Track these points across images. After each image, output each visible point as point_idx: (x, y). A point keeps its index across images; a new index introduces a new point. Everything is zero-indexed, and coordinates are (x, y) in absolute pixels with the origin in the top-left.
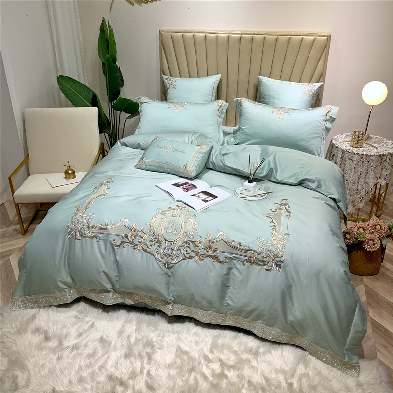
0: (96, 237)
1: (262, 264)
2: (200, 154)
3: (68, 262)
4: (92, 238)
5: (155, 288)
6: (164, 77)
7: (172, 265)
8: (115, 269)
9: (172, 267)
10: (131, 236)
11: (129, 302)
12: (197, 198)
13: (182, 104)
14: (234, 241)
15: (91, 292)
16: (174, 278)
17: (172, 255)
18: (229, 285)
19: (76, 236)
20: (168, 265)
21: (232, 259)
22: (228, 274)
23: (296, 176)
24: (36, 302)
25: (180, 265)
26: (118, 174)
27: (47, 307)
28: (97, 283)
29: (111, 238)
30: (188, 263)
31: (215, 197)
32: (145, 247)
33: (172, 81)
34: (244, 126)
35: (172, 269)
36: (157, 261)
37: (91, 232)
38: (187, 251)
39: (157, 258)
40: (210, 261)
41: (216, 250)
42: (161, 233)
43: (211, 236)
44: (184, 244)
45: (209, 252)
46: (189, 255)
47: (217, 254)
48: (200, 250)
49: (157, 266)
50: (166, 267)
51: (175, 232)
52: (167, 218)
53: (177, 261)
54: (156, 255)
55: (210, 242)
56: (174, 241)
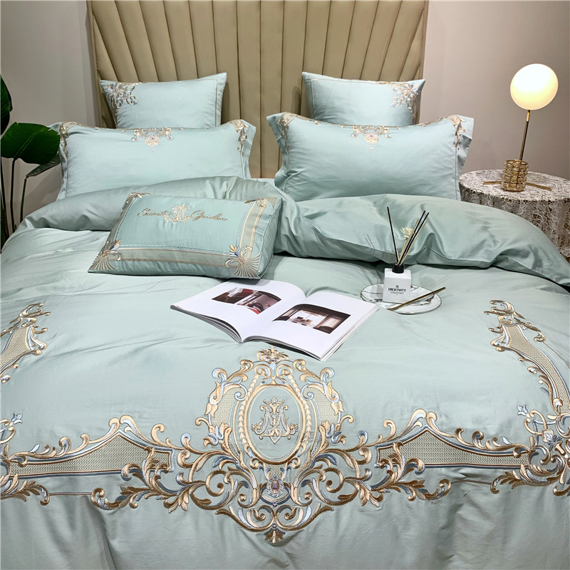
0: (34, 489)
1: (544, 479)
2: (262, 220)
4: (22, 494)
6: (105, 83)
7: (293, 533)
9: (291, 538)
10: (152, 469)
12: (299, 325)
13: (161, 131)
14: (458, 431)
17: (288, 503)
20: (280, 534)
21: (460, 480)
22: (450, 525)
23: (486, 248)
25: (315, 529)
26: (52, 292)
29: (86, 485)
30: (338, 517)
31: (343, 317)
32: (201, 494)
33: (126, 89)
34: (300, 168)
35: (292, 543)
36: (246, 531)
37: (15, 478)
38: (330, 483)
39: (244, 521)
40: (401, 498)
41: (414, 465)
42: (244, 441)
43: (393, 426)
44: (317, 464)
45: (393, 476)
46: (338, 494)
47: (419, 476)
48: (369, 473)
49: (246, 545)
50: (274, 541)
51: (287, 433)
52: (251, 393)
53: (306, 519)
54: (240, 513)
55: (395, 445)
56: (289, 461)
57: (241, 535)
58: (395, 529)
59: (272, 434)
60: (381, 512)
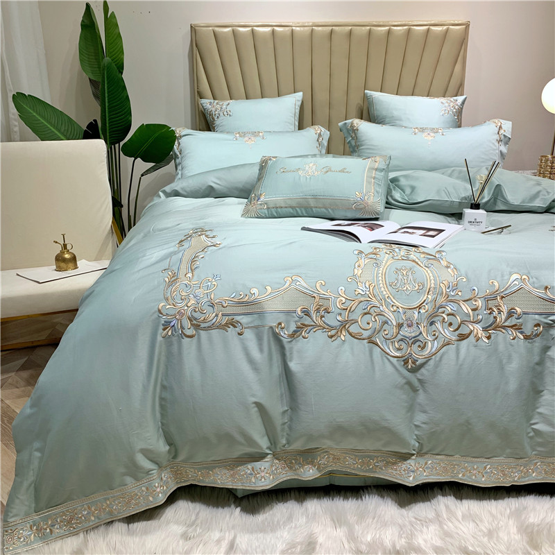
0: (233, 324)
3: (162, 399)
4: (224, 327)
5: (384, 424)
6: (203, 101)
7: (424, 360)
8: (282, 395)
9: (422, 365)
10: (318, 310)
11: (309, 474)
12: (407, 234)
13: (255, 133)
15: (215, 467)
16: (425, 391)
17: (420, 338)
18: (541, 389)
19: (182, 328)
20: (414, 362)
21: (549, 325)
24: (72, 519)
25: (441, 357)
27: (102, 528)
28: (239, 438)
29: (272, 320)
30: (458, 350)
31: (442, 231)
32: (353, 329)
33: (222, 105)
35: (423, 370)
36: (389, 357)
37: (220, 315)
38: (450, 324)
39: (388, 351)
40: (505, 338)
41: (514, 312)
42: (385, 293)
43: (496, 284)
44: (441, 310)
45: (498, 320)
46: (457, 332)
47: (518, 321)
48: (480, 317)
49: (389, 368)
50: (410, 367)
51: (417, 288)
52: (386, 264)
53: (434, 349)
54: (384, 344)
55: (498, 298)
56: (419, 307)
57: (386, 361)
58: (501, 361)
59: (405, 289)
60: (490, 347)
